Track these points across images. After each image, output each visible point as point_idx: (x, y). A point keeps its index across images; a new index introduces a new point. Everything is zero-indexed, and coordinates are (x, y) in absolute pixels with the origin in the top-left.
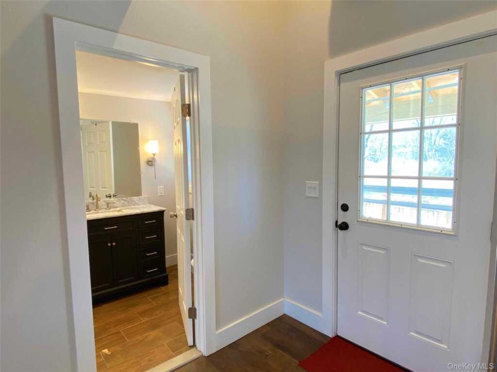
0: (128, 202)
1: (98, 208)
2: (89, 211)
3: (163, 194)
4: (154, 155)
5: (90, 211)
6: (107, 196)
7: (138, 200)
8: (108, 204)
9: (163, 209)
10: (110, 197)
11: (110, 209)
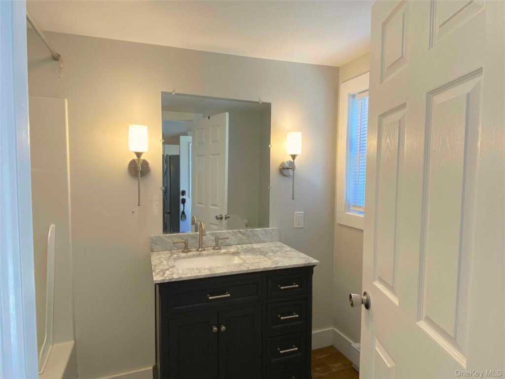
0: (248, 236)
1: (202, 247)
2: (187, 252)
3: (301, 226)
4: (294, 157)
5: (190, 251)
6: (217, 218)
7: (262, 234)
8: (217, 239)
9: (314, 261)
10: (221, 218)
11: (220, 248)
